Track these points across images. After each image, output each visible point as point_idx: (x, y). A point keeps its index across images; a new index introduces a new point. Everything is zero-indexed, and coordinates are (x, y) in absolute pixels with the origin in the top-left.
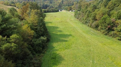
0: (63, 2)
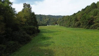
0: (50, 20)
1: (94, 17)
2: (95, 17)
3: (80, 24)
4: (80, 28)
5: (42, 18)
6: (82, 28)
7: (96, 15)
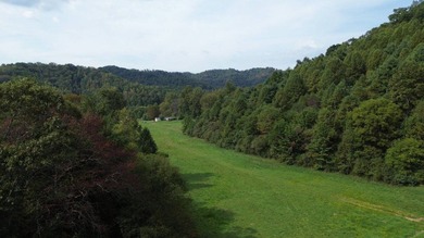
1: (305, 132)
2: (307, 131)
3: (268, 147)
4: (268, 160)
5: (79, 80)
6: (273, 160)
7: (309, 127)
